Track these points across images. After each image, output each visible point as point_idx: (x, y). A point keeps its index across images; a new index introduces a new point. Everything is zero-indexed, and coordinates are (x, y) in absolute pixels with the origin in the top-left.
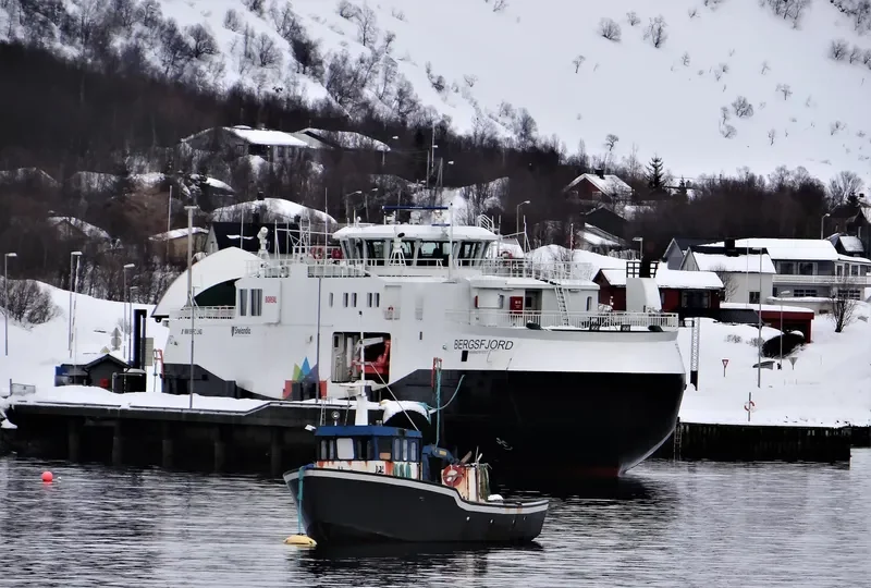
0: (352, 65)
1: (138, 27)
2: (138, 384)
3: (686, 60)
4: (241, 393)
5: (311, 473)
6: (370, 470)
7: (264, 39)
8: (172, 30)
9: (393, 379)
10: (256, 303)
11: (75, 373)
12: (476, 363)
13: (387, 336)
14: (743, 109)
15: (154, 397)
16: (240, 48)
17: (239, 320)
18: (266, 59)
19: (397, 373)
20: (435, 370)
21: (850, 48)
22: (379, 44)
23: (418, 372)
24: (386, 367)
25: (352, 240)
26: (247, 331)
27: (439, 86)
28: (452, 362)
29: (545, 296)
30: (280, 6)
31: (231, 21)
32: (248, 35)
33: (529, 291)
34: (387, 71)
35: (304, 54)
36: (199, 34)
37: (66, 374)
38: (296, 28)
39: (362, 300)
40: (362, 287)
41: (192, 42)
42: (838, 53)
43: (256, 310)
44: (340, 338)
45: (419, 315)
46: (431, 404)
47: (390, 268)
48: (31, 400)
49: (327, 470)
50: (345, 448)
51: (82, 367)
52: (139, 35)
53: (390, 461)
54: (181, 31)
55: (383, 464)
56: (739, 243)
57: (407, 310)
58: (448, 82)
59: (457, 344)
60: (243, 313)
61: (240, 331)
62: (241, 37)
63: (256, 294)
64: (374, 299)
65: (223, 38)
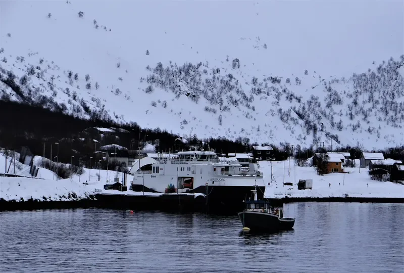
0: (97, 113)
1: (48, 104)
2: (125, 189)
3: (172, 111)
4: (154, 191)
5: (246, 212)
6: (259, 211)
7: (78, 106)
8: (56, 104)
9: (194, 188)
10: (157, 170)
11: (110, 186)
12: (216, 184)
13: (192, 178)
14: (185, 122)
15: (129, 192)
16: (72, 108)
17: (153, 174)
18: (78, 111)
19: (195, 186)
20: (206, 186)
21: (209, 108)
22: (102, 107)
23: (201, 186)
24: (192, 185)
25: (181, 155)
26: (155, 177)
27: (117, 117)
28: (210, 184)
29: (229, 168)
30: (80, 98)
31: (69, 102)
32: (74, 105)
33: (226, 167)
34: (105, 114)
35: (87, 109)
36: (63, 105)
37: (106, 187)
38: (84, 104)
39: (186, 169)
40: (186, 166)
41: (61, 107)
42: (207, 109)
43: (157, 172)
44: (179, 178)
45: (201, 173)
46: (205, 193)
47: (193, 162)
48: (100, 193)
49: (250, 211)
50: (253, 206)
51: (112, 185)
52: (49, 105)
53: (263, 209)
54: (59, 105)
55: (262, 210)
56: (229, 154)
57: (198, 172)
58: (119, 116)
59: (211, 180)
60: (154, 172)
61: (153, 177)
62: (72, 106)
63: (158, 168)
64: (189, 169)
65: (68, 106)
